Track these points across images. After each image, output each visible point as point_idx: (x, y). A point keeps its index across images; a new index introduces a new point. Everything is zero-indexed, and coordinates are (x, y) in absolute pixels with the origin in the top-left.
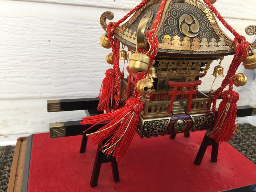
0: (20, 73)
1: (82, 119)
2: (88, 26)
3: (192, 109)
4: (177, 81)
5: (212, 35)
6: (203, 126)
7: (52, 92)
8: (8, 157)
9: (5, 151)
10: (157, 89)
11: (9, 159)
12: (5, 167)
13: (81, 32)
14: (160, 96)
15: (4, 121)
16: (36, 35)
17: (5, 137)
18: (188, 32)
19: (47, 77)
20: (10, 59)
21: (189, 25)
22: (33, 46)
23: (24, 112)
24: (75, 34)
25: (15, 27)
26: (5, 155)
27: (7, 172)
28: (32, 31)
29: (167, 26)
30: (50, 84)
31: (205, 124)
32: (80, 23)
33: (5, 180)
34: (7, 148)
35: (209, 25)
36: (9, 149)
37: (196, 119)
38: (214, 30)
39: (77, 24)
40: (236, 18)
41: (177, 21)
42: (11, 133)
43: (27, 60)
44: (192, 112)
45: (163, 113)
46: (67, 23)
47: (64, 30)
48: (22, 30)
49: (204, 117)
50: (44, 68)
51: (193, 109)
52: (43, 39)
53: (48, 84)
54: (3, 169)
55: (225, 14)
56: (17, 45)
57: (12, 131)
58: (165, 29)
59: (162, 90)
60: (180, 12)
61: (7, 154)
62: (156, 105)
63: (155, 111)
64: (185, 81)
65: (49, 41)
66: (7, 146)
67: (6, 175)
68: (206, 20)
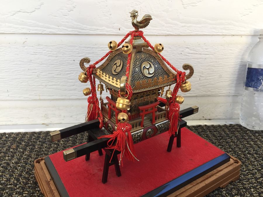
0: (56, 83)
2: (100, 49)
7: (76, 96)
8: (47, 138)
9: (45, 135)
11: (47, 140)
12: (44, 144)
13: (96, 53)
15: (46, 114)
16: (65, 57)
17: (46, 125)
19: (74, 85)
20: (49, 73)
22: (64, 64)
23: (59, 109)
24: (92, 55)
25: (51, 52)
26: (45, 137)
27: (44, 148)
28: (63, 54)
30: (75, 90)
32: (95, 47)
33: (43, 152)
34: (47, 133)
36: (48, 134)
37: (159, 126)
39: (93, 48)
40: (226, 35)
42: (51, 123)
43: (59, 74)
46: (85, 47)
47: (84, 52)
48: (56, 54)
50: (71, 79)
52: (70, 60)
53: (74, 90)
54: (42, 146)
55: (215, 32)
56: (53, 64)
57: (51, 122)
61: (46, 137)
65: (74, 60)
66: (47, 132)
67: (44, 149)
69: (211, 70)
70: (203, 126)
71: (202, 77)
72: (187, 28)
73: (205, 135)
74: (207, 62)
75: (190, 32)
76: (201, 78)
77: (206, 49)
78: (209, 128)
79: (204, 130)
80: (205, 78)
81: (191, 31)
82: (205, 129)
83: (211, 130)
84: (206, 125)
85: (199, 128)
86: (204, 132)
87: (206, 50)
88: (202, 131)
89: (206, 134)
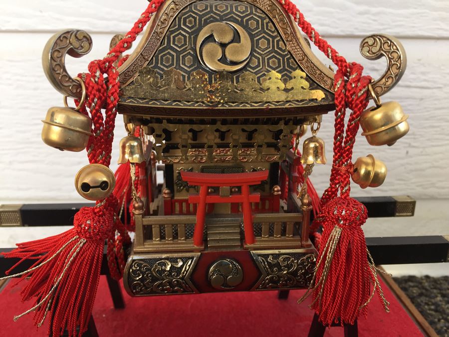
1: (17, 245)
3: (258, 238)
4: (223, 172)
5: (284, 67)
6: (289, 279)
10: (175, 187)
14: (184, 204)
18: (218, 60)
21: (223, 46)
29: (169, 49)
31: (294, 273)
35: (281, 43)
37: (267, 261)
38: (291, 55)
41: (193, 37)
44: (257, 245)
45: (182, 243)
49: (288, 259)
51: (261, 236)
58: (160, 56)
59: (188, 191)
60: (205, 18)
62: (161, 223)
63: (162, 237)
64: (243, 171)
68: (273, 32)
69: (435, 129)
70: (421, 278)
71: (414, 147)
72: (373, 18)
73: (433, 307)
74: (425, 108)
75: (381, 27)
76: (411, 151)
77: (423, 73)
78: (438, 286)
79: (426, 290)
80: (421, 150)
81: (382, 24)
82: (428, 288)
83: (444, 292)
84: (427, 277)
85: (411, 284)
86: (426, 296)
87: (423, 77)
88: (421, 295)
89: (433, 304)
